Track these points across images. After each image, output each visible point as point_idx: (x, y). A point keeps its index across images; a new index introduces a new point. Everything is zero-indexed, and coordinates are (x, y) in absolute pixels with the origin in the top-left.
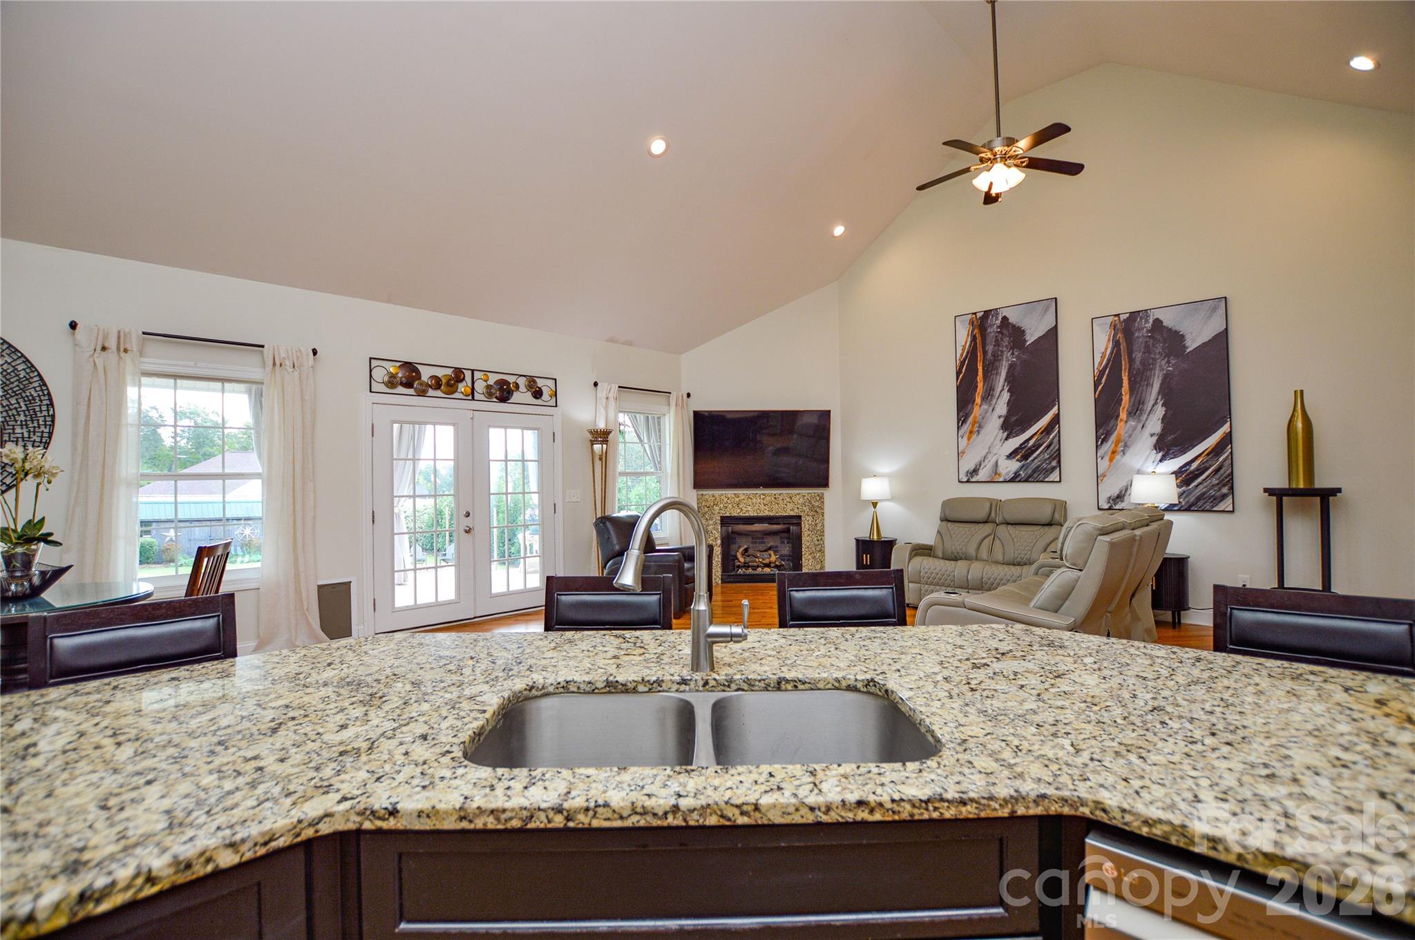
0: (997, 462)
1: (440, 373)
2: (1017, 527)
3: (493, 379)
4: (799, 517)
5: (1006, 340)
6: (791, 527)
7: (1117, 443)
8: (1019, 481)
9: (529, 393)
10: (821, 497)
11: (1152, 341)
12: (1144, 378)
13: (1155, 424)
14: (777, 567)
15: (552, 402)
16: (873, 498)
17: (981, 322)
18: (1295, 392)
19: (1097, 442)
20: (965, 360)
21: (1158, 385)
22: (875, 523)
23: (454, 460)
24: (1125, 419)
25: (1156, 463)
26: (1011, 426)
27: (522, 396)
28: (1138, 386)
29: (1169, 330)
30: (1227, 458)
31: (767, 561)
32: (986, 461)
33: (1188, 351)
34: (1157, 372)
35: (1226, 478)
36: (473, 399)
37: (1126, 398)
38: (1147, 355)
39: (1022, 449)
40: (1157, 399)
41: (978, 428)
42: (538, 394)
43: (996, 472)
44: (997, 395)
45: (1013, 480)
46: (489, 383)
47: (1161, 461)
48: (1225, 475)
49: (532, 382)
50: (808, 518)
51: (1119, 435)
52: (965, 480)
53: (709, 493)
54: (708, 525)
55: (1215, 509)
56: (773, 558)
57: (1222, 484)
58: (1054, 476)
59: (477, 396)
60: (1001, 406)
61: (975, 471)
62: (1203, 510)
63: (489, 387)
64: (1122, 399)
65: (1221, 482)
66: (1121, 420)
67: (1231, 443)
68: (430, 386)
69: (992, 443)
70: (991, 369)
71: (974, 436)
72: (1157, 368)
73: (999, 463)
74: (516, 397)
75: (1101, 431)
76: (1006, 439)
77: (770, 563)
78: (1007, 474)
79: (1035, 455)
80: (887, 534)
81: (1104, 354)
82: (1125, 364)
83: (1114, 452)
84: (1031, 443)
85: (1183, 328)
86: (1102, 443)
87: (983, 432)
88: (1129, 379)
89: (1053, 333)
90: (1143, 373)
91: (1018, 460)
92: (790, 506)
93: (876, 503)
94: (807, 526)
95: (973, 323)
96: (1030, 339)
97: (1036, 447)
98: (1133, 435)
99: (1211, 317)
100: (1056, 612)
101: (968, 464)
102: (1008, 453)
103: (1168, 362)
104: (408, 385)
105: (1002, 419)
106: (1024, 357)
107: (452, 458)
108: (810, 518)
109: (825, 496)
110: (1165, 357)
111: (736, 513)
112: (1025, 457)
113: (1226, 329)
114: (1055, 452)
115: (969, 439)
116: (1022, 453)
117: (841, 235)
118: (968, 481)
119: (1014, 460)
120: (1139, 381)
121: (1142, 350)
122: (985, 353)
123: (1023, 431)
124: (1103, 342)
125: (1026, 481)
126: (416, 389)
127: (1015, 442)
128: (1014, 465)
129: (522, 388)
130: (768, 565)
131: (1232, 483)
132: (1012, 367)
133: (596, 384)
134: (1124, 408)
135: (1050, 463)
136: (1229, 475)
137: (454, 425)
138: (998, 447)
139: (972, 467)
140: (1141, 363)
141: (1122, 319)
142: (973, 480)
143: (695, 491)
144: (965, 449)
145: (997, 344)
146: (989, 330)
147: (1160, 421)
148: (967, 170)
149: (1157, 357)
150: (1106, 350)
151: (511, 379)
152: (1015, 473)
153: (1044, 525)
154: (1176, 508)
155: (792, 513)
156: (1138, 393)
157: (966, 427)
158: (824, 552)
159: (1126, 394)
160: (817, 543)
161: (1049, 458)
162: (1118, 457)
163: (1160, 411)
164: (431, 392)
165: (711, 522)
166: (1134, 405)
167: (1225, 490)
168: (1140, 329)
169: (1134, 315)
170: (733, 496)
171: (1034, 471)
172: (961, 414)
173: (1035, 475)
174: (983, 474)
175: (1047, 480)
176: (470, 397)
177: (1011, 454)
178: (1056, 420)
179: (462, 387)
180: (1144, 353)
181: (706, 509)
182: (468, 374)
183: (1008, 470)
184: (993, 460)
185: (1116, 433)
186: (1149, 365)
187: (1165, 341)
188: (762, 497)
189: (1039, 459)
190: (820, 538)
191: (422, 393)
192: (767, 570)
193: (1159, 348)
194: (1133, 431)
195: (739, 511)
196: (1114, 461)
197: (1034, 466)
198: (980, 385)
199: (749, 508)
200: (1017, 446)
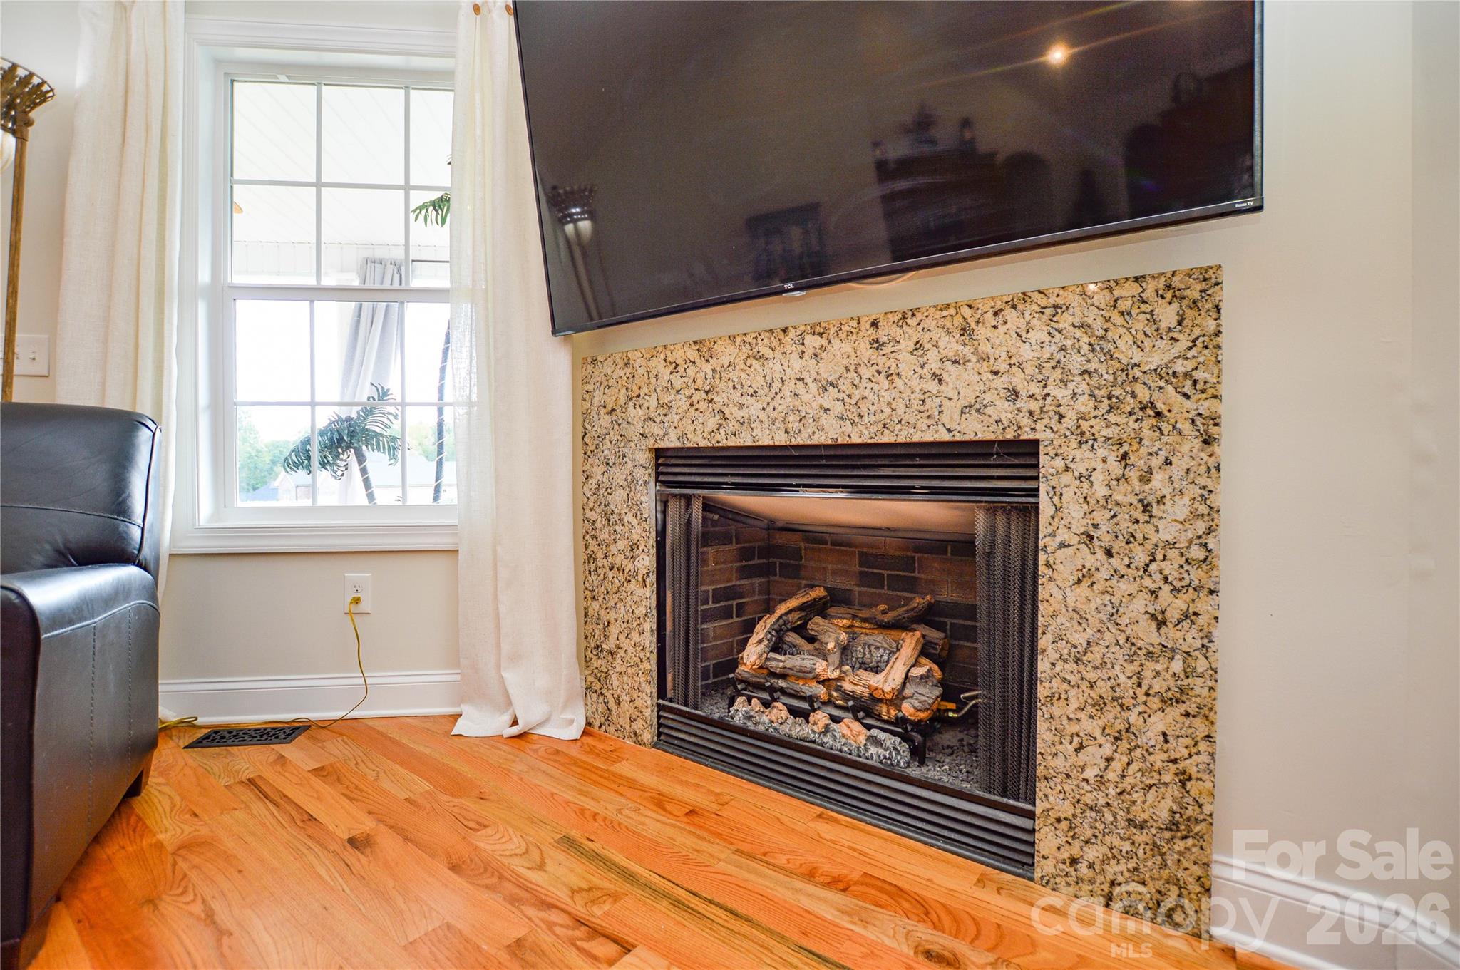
4: (1022, 451)
50: (1083, 459)
92: (966, 385)
94: (1075, 512)
108: (1101, 460)
111: (701, 433)
130: (864, 708)
158: (1206, 712)
160: (1149, 635)
165: (620, 476)
170: (694, 353)
181: (602, 422)
190: (1175, 606)
195: (712, 422)
199: (755, 408)
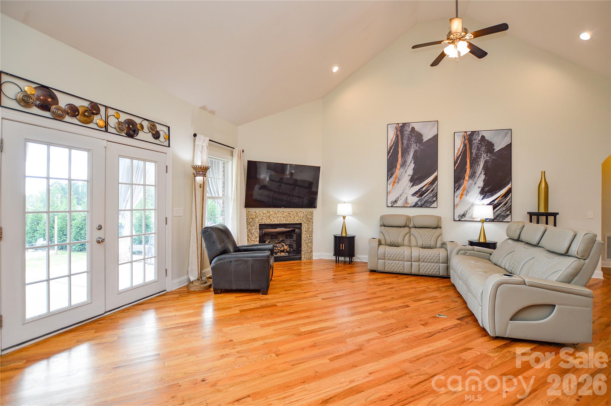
0: (407, 197)
1: (78, 103)
2: (421, 229)
3: (123, 118)
4: (301, 224)
5: (414, 138)
6: (296, 230)
7: (464, 190)
8: (418, 207)
9: (150, 134)
10: (312, 213)
11: (480, 145)
12: (476, 161)
13: (480, 183)
14: (287, 252)
15: (166, 144)
16: (344, 214)
17: (402, 128)
18: (542, 172)
19: (454, 190)
20: (392, 146)
21: (482, 165)
22: (344, 227)
23: (88, 181)
24: (467, 180)
25: (480, 200)
26: (415, 180)
27: (145, 135)
28: (474, 165)
29: (488, 141)
30: (509, 198)
31: (282, 249)
32: (402, 197)
33: (495, 151)
34: (482, 159)
35: (509, 207)
36: (106, 131)
37: (468, 170)
38: (478, 151)
39: (420, 191)
40: (482, 171)
41: (398, 181)
42: (156, 136)
43: (406, 202)
44: (408, 165)
45: (415, 206)
46: (120, 120)
47: (482, 199)
48: (508, 206)
49: (153, 126)
50: (305, 225)
51: (465, 187)
52: (390, 205)
53: (253, 210)
54: (252, 230)
55: (504, 221)
56: (286, 247)
57: (507, 210)
58: (434, 205)
59: (110, 129)
60: (410, 170)
61: (396, 201)
62: (499, 221)
63: (120, 123)
64: (466, 171)
65: (507, 209)
66: (466, 180)
67: (511, 192)
68: (68, 113)
69: (405, 188)
70: (405, 152)
71: (396, 184)
72: (482, 158)
73: (408, 198)
74: (141, 135)
75: (456, 185)
76: (412, 186)
77: (284, 250)
78: (412, 203)
79: (426, 195)
80: (350, 233)
81: (459, 149)
82: (469, 155)
83: (462, 195)
84: (424, 189)
85: (493, 141)
86: (457, 190)
87: (400, 182)
88: (470, 162)
89: (436, 138)
90: (476, 159)
91: (417, 197)
92: (296, 218)
93: (345, 217)
94: (305, 229)
95: (397, 128)
96: (425, 139)
97: (427, 191)
98: (471, 187)
99: (505, 137)
100: (569, 283)
101: (392, 198)
102: (412, 193)
103: (487, 155)
104: (45, 107)
105: (410, 177)
106: (422, 147)
107: (86, 179)
108: (306, 225)
109: (313, 213)
110: (486, 153)
111: (268, 222)
112: (421, 195)
113: (511, 143)
114: (435, 194)
115: (393, 186)
116: (420, 193)
117: (335, 72)
118: (392, 206)
119: (416, 197)
120: (474, 162)
121: (476, 149)
122: (402, 144)
123: (420, 183)
124: (459, 144)
125: (421, 207)
126: (53, 113)
127: (416, 188)
128: (415, 199)
129: (146, 129)
130: (282, 251)
131: (511, 209)
132: (416, 151)
133: (195, 135)
134: (467, 175)
135: (433, 198)
136: (510, 206)
137: (88, 150)
138: (408, 190)
139: (394, 199)
140: (475, 154)
141: (468, 134)
142: (395, 206)
143: (245, 209)
144: (391, 191)
145: (409, 140)
146: (405, 133)
147: (483, 181)
148: (440, 42)
149: (482, 152)
150: (460, 147)
151: (138, 121)
152: (416, 203)
153: (433, 228)
154: (488, 220)
155: (297, 222)
156: (473, 168)
157: (392, 180)
158: (312, 243)
159: (468, 168)
160: (309, 238)
161: (432, 196)
162: (464, 197)
163: (483, 177)
164: (67, 118)
165: (254, 228)
166: (471, 174)
167: (508, 213)
168: (475, 140)
169: (473, 133)
170: (267, 212)
171: (425, 202)
172: (389, 173)
173: (425, 204)
174: (399, 203)
175: (431, 206)
176: (104, 129)
177: (414, 194)
178: (436, 179)
179: (96, 119)
180: (477, 150)
181: (251, 220)
182: (102, 109)
183: (412, 201)
184: (406, 195)
185: (463, 186)
186: (479, 156)
187: (486, 146)
188: (282, 213)
189: (428, 196)
190: (311, 235)
191: (58, 117)
192: (283, 254)
193: (483, 148)
194: (471, 185)
195: (269, 221)
196: (462, 199)
197: (425, 200)
198: (400, 159)
199: (275, 219)
200: (417, 190)
